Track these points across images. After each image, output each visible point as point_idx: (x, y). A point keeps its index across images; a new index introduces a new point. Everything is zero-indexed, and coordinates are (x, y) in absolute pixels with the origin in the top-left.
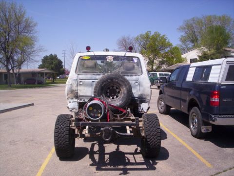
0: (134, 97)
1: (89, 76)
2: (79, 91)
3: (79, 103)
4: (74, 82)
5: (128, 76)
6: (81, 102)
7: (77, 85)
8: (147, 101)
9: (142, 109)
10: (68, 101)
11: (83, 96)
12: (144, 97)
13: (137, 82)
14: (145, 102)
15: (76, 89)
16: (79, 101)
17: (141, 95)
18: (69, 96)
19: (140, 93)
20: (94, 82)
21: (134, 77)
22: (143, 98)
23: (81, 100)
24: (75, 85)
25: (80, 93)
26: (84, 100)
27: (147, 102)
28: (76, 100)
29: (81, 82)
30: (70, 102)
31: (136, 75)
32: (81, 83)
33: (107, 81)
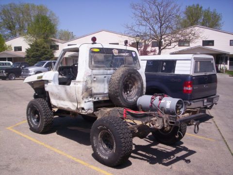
1: (102, 71)
2: (93, 89)
3: (95, 103)
4: (89, 79)
6: (96, 100)
7: (92, 82)
10: (83, 101)
11: (97, 94)
15: (91, 86)
16: (93, 99)
18: (83, 95)
20: (105, 77)
23: (95, 98)
24: (89, 82)
25: (95, 91)
26: (98, 99)
28: (91, 99)
29: (94, 77)
30: (85, 102)
32: (95, 79)
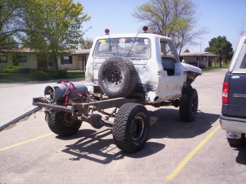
0: (142, 85)
2: (94, 75)
3: (95, 87)
4: (91, 66)
5: (136, 59)
6: (96, 85)
7: (93, 69)
8: (154, 89)
9: (149, 98)
11: (97, 80)
12: (151, 84)
13: (144, 67)
14: (152, 91)
15: (92, 72)
17: (148, 82)
18: (87, 79)
19: (147, 80)
21: (142, 62)
22: (150, 86)
23: (95, 83)
24: (91, 68)
25: (95, 77)
26: (98, 84)
27: (154, 91)
28: (92, 84)
29: (96, 65)
30: (88, 85)
31: (144, 59)
32: (96, 67)
33: (108, 65)
